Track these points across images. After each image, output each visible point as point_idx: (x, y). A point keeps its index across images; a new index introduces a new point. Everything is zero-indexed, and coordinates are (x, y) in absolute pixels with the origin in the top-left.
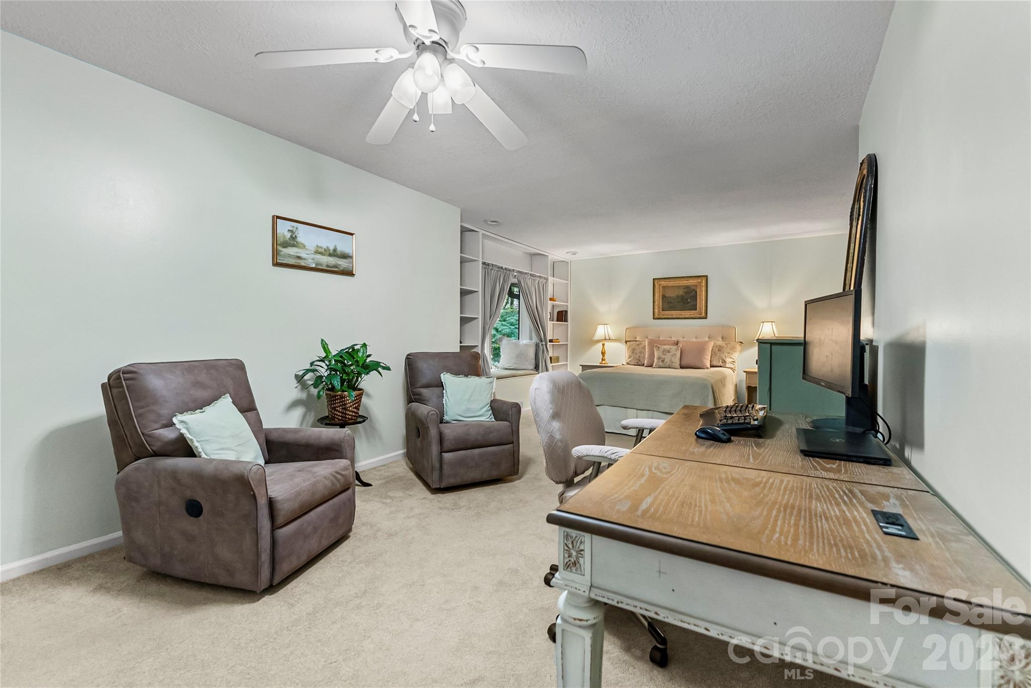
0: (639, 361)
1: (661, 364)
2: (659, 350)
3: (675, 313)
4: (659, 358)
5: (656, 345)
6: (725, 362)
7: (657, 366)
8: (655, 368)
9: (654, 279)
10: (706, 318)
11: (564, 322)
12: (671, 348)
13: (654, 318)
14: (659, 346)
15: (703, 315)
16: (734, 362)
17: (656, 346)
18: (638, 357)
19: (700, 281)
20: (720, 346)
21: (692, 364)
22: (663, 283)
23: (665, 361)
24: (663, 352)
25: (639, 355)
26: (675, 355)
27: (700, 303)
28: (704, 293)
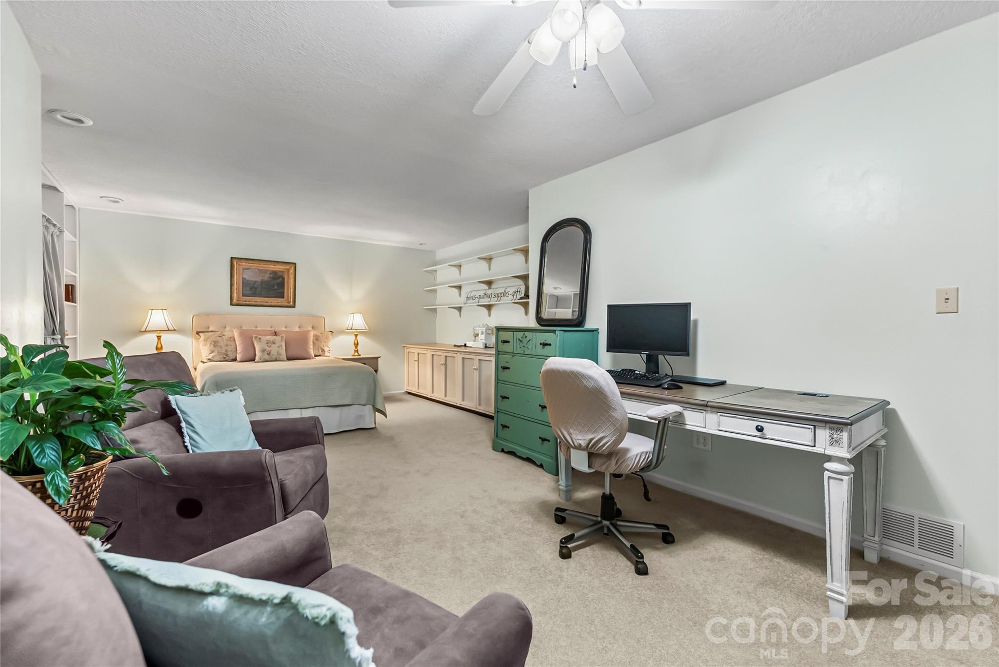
0: (227, 355)
1: (267, 357)
2: (260, 341)
3: (259, 300)
4: (263, 351)
5: (254, 336)
6: (324, 351)
7: (262, 360)
8: (258, 362)
9: (232, 258)
10: (294, 307)
11: (72, 302)
12: (275, 339)
13: (232, 304)
14: (260, 337)
15: (292, 303)
16: (329, 350)
17: (256, 338)
18: (224, 351)
19: (288, 267)
20: (316, 336)
21: (298, 355)
22: (244, 264)
23: (272, 353)
24: (267, 343)
25: (226, 348)
26: (280, 346)
27: (288, 291)
28: (292, 281)
